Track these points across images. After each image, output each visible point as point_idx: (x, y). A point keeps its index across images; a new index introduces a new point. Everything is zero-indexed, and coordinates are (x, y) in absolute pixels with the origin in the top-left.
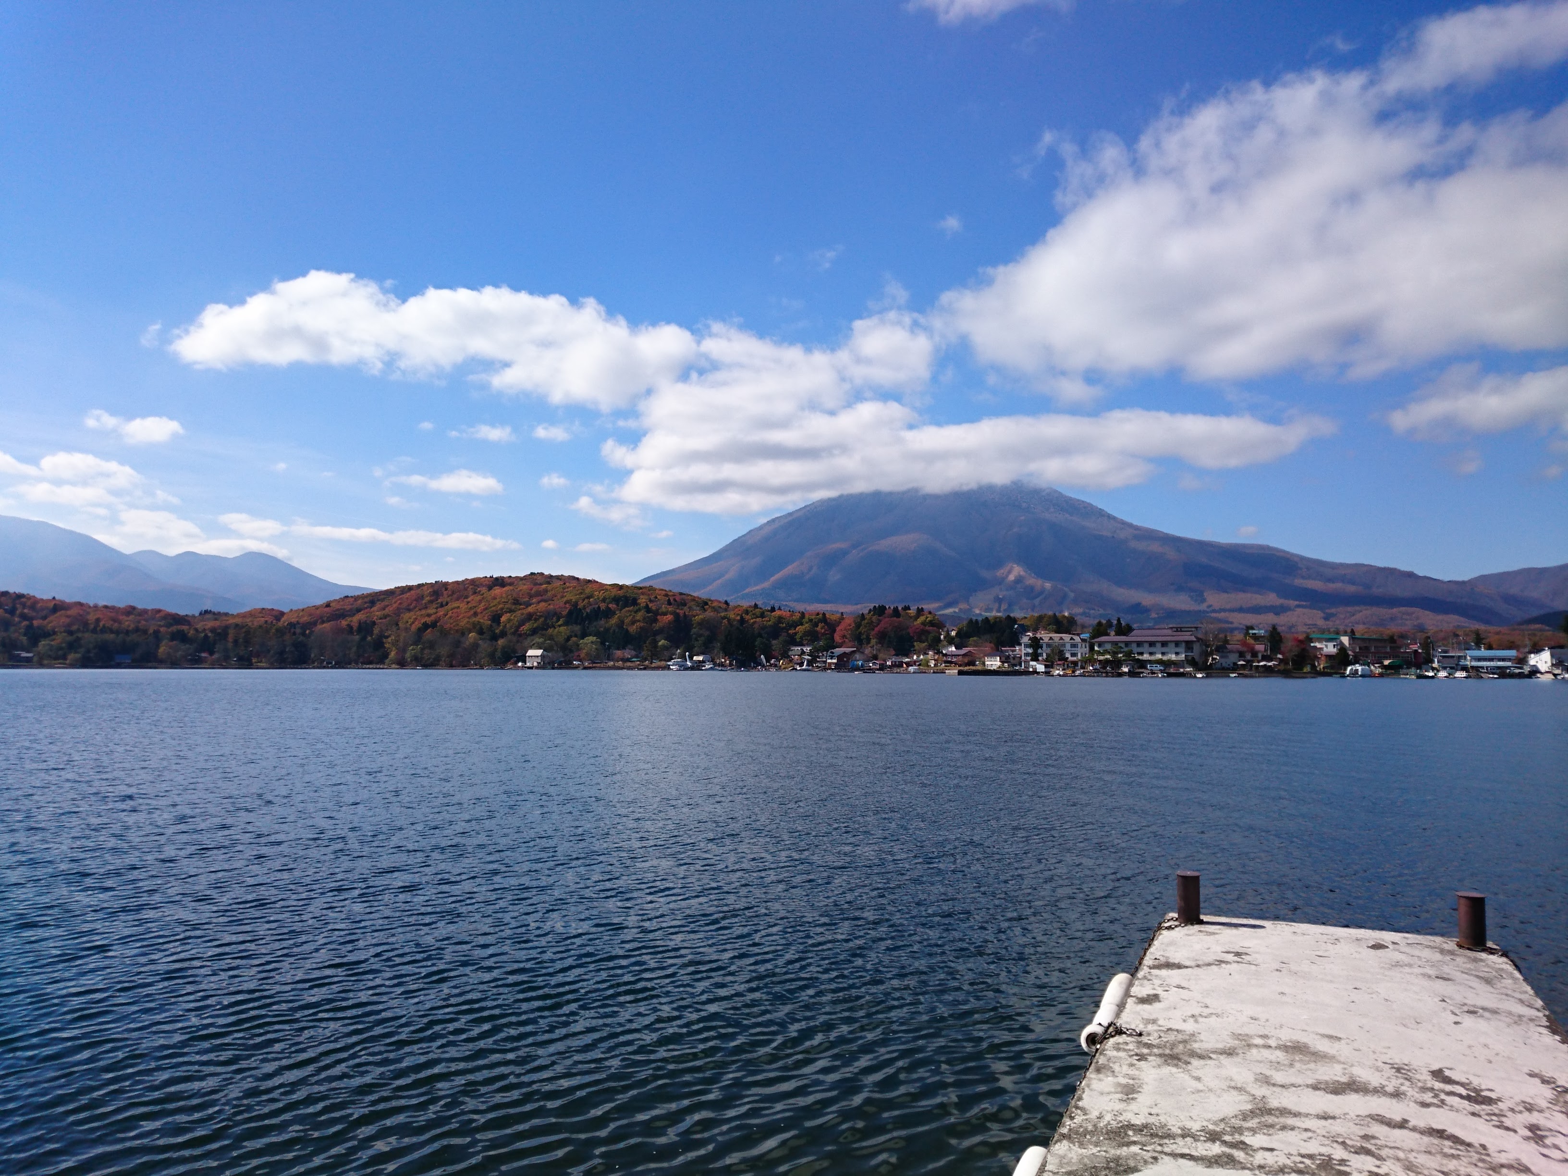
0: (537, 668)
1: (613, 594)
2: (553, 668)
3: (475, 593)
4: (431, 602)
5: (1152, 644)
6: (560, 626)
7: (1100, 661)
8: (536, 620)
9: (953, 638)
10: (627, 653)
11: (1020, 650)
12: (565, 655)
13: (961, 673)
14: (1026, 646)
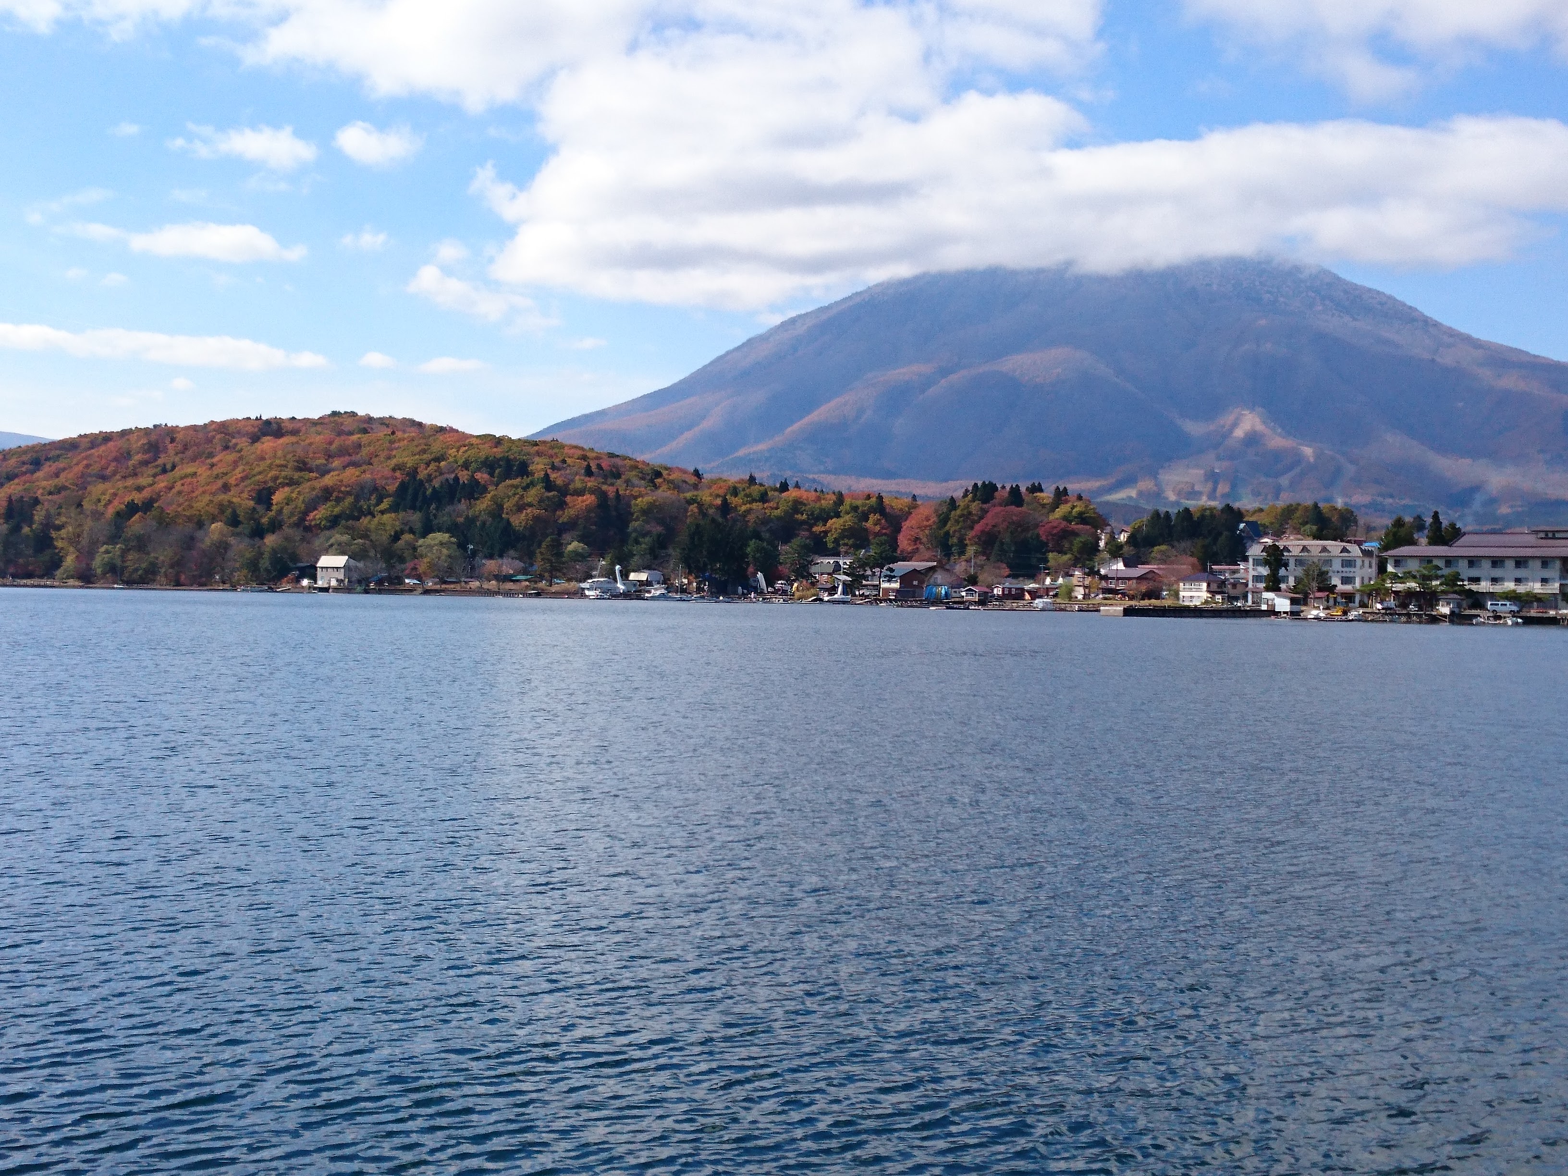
0: (336, 590)
1: (483, 455)
2: (367, 591)
3: (226, 448)
4: (145, 463)
5: (1497, 562)
6: (382, 512)
7: (1397, 593)
8: (338, 500)
9: (1120, 547)
10: (507, 565)
11: (1246, 570)
12: (390, 567)
13: (1128, 612)
14: (1257, 562)
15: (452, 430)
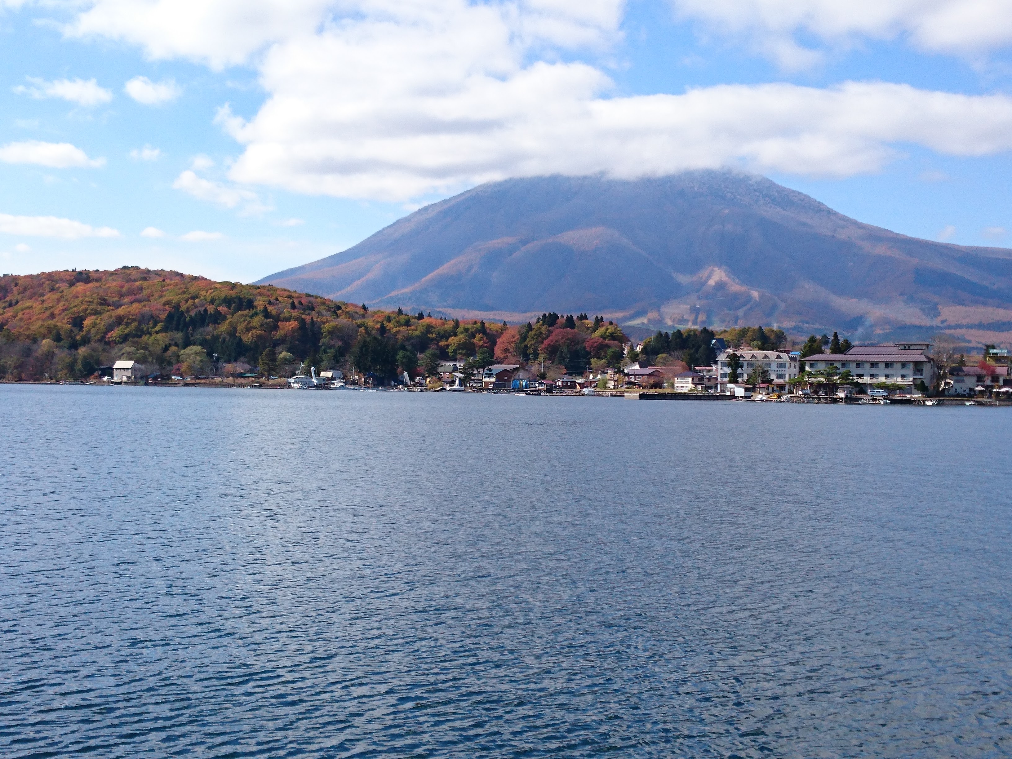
0: (126, 383)
1: (223, 295)
2: (146, 384)
3: (52, 290)
5: (874, 365)
6: (157, 332)
7: (811, 384)
8: (128, 324)
9: (637, 355)
10: (240, 367)
11: (717, 370)
12: (162, 369)
13: (642, 397)
14: (724, 365)
15: (203, 279)
